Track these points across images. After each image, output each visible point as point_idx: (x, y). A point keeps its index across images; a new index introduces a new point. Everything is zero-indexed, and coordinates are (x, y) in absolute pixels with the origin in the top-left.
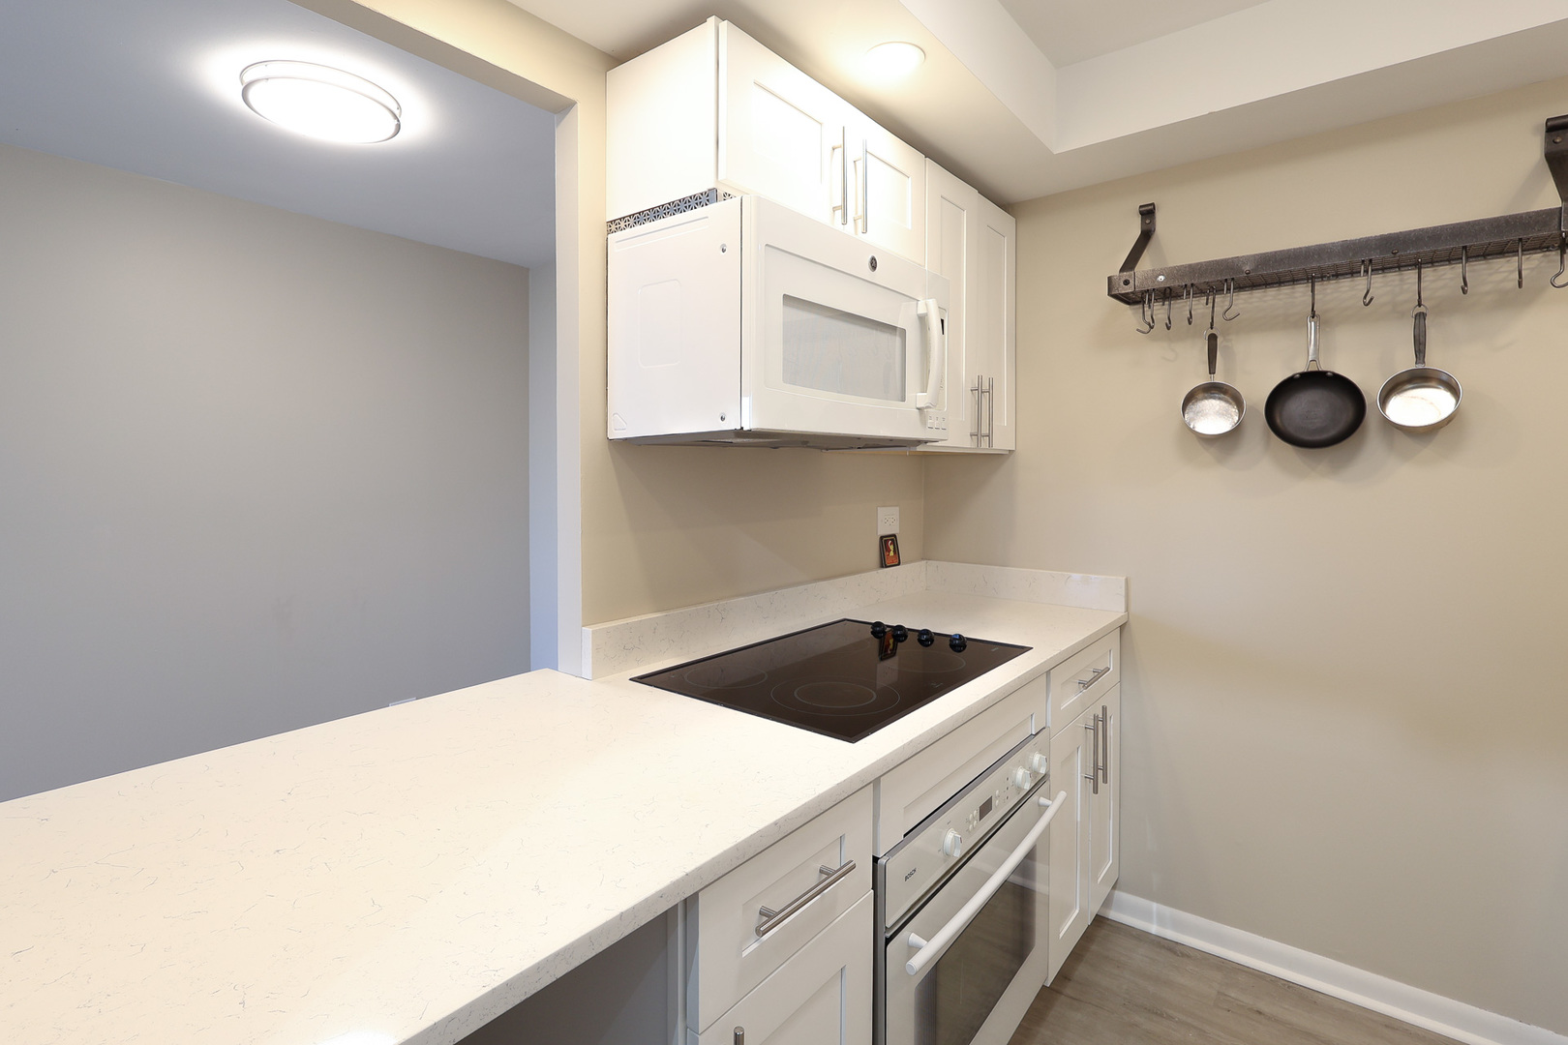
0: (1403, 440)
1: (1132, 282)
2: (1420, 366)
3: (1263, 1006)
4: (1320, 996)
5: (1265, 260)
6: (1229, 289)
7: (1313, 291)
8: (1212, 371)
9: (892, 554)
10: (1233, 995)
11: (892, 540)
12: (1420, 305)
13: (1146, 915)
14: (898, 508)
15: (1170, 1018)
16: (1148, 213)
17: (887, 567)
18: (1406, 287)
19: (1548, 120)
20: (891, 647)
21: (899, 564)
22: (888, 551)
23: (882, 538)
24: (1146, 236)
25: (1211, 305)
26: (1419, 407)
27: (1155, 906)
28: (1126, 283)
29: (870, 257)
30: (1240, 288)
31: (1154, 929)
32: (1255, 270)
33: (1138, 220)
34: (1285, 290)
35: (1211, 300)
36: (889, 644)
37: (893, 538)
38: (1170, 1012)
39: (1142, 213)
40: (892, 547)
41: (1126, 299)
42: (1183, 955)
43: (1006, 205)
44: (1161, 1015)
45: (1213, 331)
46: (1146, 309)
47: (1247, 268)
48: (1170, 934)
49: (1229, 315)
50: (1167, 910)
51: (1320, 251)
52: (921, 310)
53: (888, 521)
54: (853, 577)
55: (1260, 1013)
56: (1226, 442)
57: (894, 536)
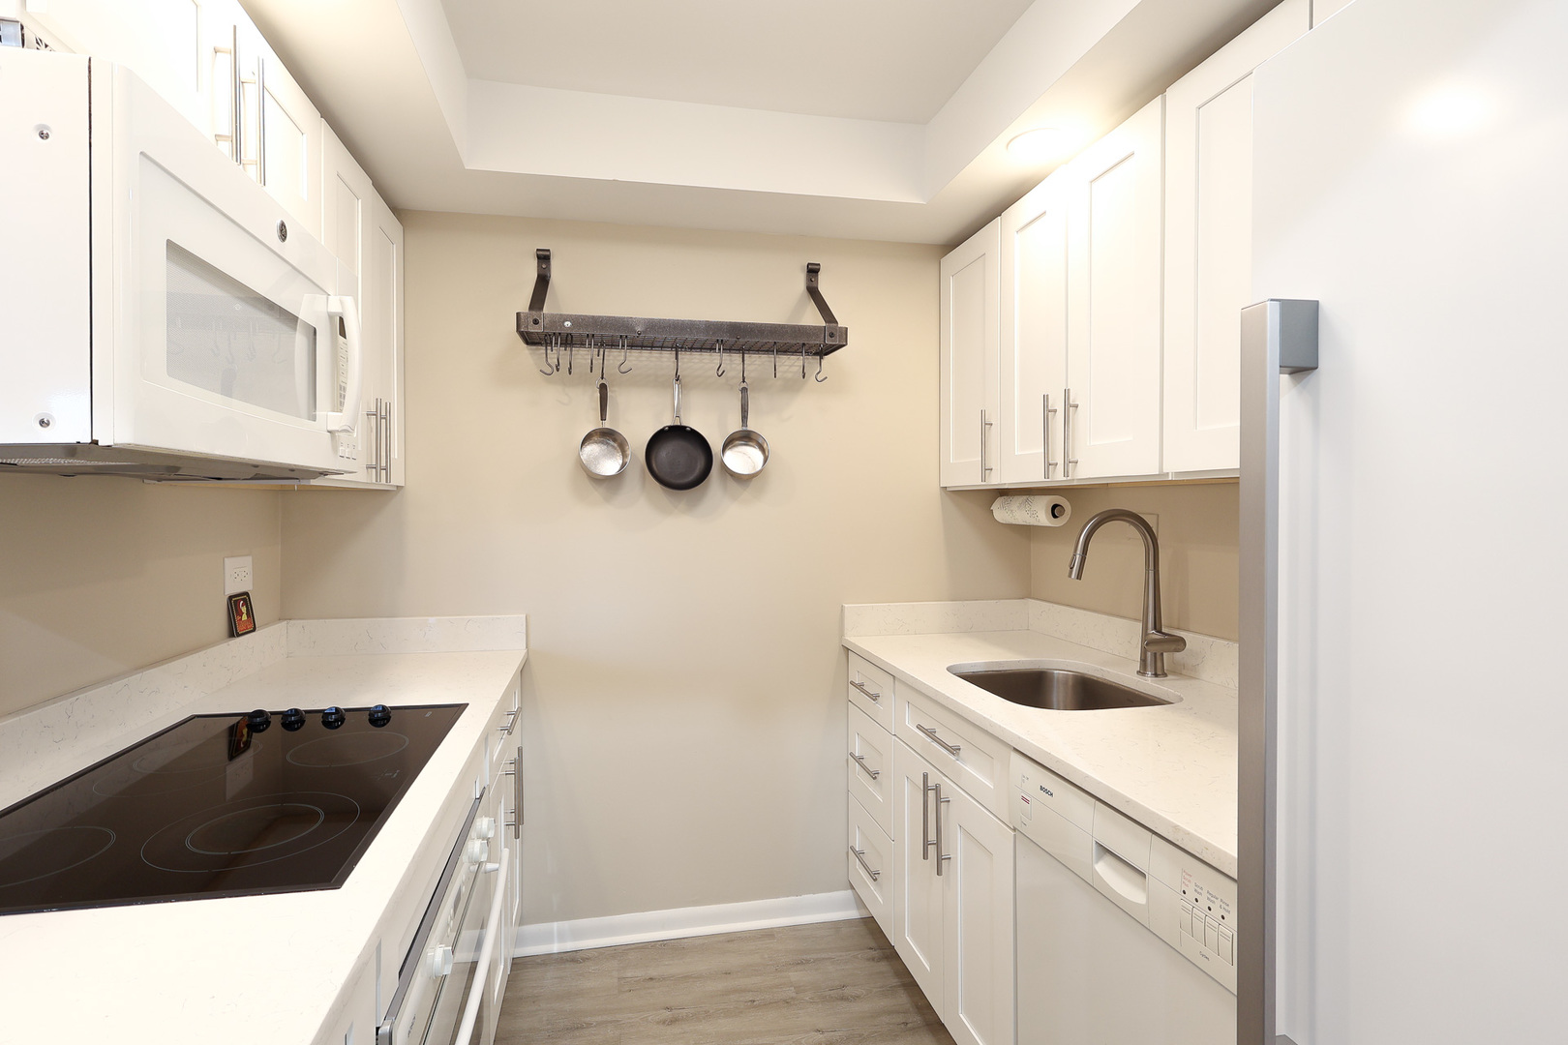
0: (732, 484)
1: (541, 321)
2: (744, 428)
3: (653, 972)
4: (686, 940)
5: (654, 325)
6: (623, 346)
7: (677, 358)
8: (603, 418)
9: (245, 617)
10: (629, 975)
11: (244, 600)
12: (744, 382)
13: (548, 938)
14: (250, 559)
15: (589, 1025)
16: (544, 258)
17: (239, 635)
18: (734, 366)
19: (809, 264)
20: (244, 739)
21: (254, 630)
22: (239, 615)
23: (231, 598)
24: (543, 282)
25: (601, 357)
26: (741, 460)
27: (555, 925)
28: (536, 322)
29: (279, 222)
30: (632, 346)
31: (555, 948)
32: (645, 332)
33: (535, 262)
34: (655, 354)
35: (601, 353)
36: (242, 735)
37: (245, 597)
38: (588, 1019)
39: (539, 257)
40: (244, 609)
41: (529, 339)
42: (585, 960)
43: (397, 210)
44: (582, 1028)
45: (603, 381)
46: (549, 351)
47: (639, 329)
48: (570, 946)
49: (623, 369)
50: (566, 924)
51: (691, 326)
52: (335, 307)
53: (238, 576)
54: (196, 656)
55: (651, 979)
56: (612, 482)
57: (247, 594)
